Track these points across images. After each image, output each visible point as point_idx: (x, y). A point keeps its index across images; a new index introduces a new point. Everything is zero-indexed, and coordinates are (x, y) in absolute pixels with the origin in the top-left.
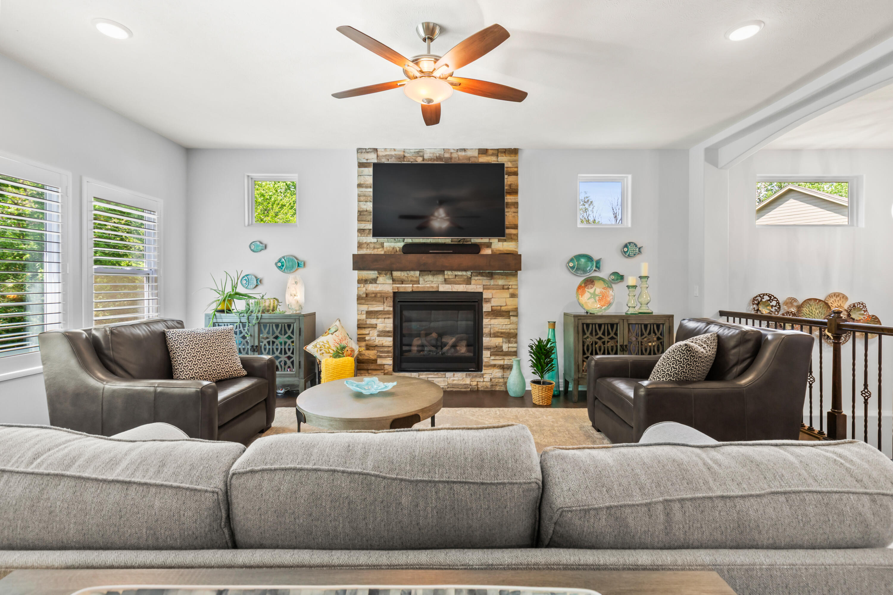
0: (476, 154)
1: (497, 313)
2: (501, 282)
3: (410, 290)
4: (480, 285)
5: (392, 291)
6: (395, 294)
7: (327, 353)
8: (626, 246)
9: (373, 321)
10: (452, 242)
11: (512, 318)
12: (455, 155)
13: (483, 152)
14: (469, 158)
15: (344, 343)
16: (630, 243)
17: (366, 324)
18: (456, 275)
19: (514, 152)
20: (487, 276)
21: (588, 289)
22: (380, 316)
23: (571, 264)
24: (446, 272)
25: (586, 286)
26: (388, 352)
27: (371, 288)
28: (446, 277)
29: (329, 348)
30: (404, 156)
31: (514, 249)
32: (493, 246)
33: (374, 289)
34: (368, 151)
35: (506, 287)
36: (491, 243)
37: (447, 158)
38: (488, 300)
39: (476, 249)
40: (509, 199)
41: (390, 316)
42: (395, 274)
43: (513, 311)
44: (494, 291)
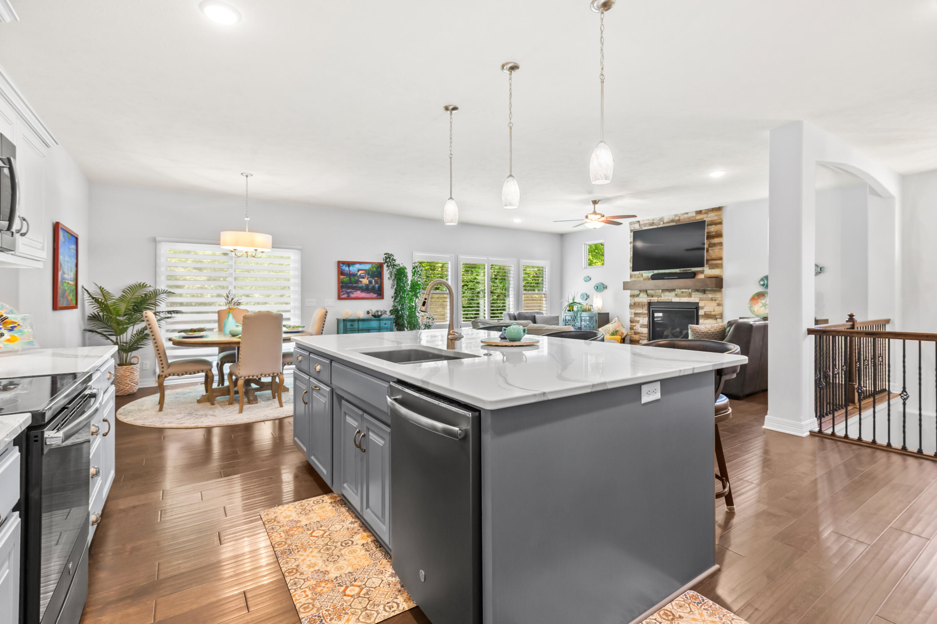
0: (694, 214)
2: (710, 296)
3: (656, 301)
4: (697, 298)
5: (647, 302)
6: (650, 304)
7: (607, 333)
9: (637, 319)
10: (680, 271)
11: (718, 319)
12: (682, 217)
13: (699, 212)
14: (689, 218)
15: (618, 329)
17: (634, 320)
18: (682, 292)
19: (719, 209)
20: (701, 292)
21: (761, 300)
22: (641, 316)
23: (762, 283)
24: (676, 290)
25: (759, 298)
27: (637, 300)
28: (676, 293)
29: (609, 330)
30: (653, 223)
31: (719, 274)
32: (705, 273)
34: (636, 224)
35: (714, 299)
36: (704, 271)
37: (677, 220)
38: (702, 308)
39: (694, 275)
40: (716, 240)
41: (646, 316)
42: (649, 292)
43: (718, 315)
44: (706, 302)
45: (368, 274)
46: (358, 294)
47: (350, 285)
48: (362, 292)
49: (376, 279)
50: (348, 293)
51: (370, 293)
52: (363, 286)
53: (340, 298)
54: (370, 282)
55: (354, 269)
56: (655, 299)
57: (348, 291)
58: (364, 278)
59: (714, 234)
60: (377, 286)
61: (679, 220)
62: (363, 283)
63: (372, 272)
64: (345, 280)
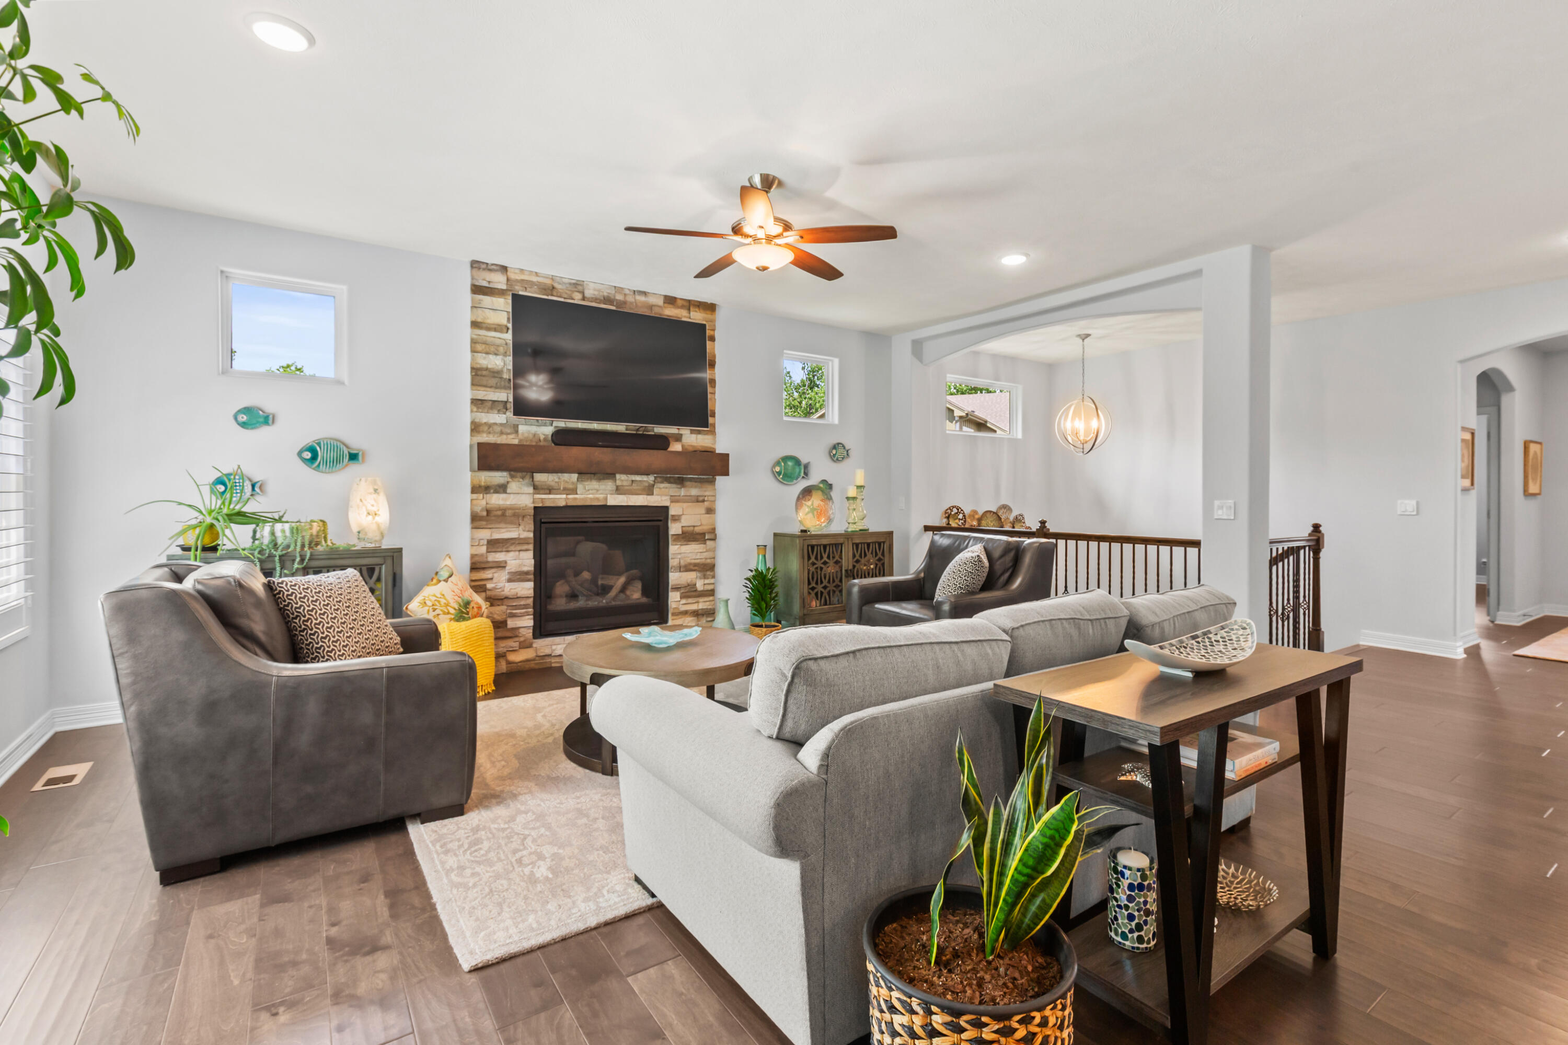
0: (660, 302)
1: (689, 536)
2: (694, 492)
3: (562, 504)
4: (666, 495)
5: (532, 505)
6: (538, 511)
7: (444, 613)
8: (834, 447)
9: (500, 557)
10: (627, 430)
11: (708, 542)
12: (630, 299)
13: (670, 300)
14: (651, 307)
15: (462, 597)
16: (838, 444)
17: (488, 562)
18: (632, 481)
19: (711, 308)
20: (676, 483)
21: (807, 501)
22: (512, 548)
23: (778, 469)
24: (618, 476)
25: (805, 498)
26: (526, 606)
27: (497, 500)
28: (618, 483)
29: (447, 605)
30: (553, 289)
31: (710, 445)
32: (684, 440)
33: (501, 502)
34: (489, 267)
35: (701, 499)
36: (681, 435)
37: (620, 300)
38: (677, 518)
39: (662, 442)
40: (704, 373)
41: (529, 546)
43: (709, 533)
44: (685, 505)
56: (558, 499)
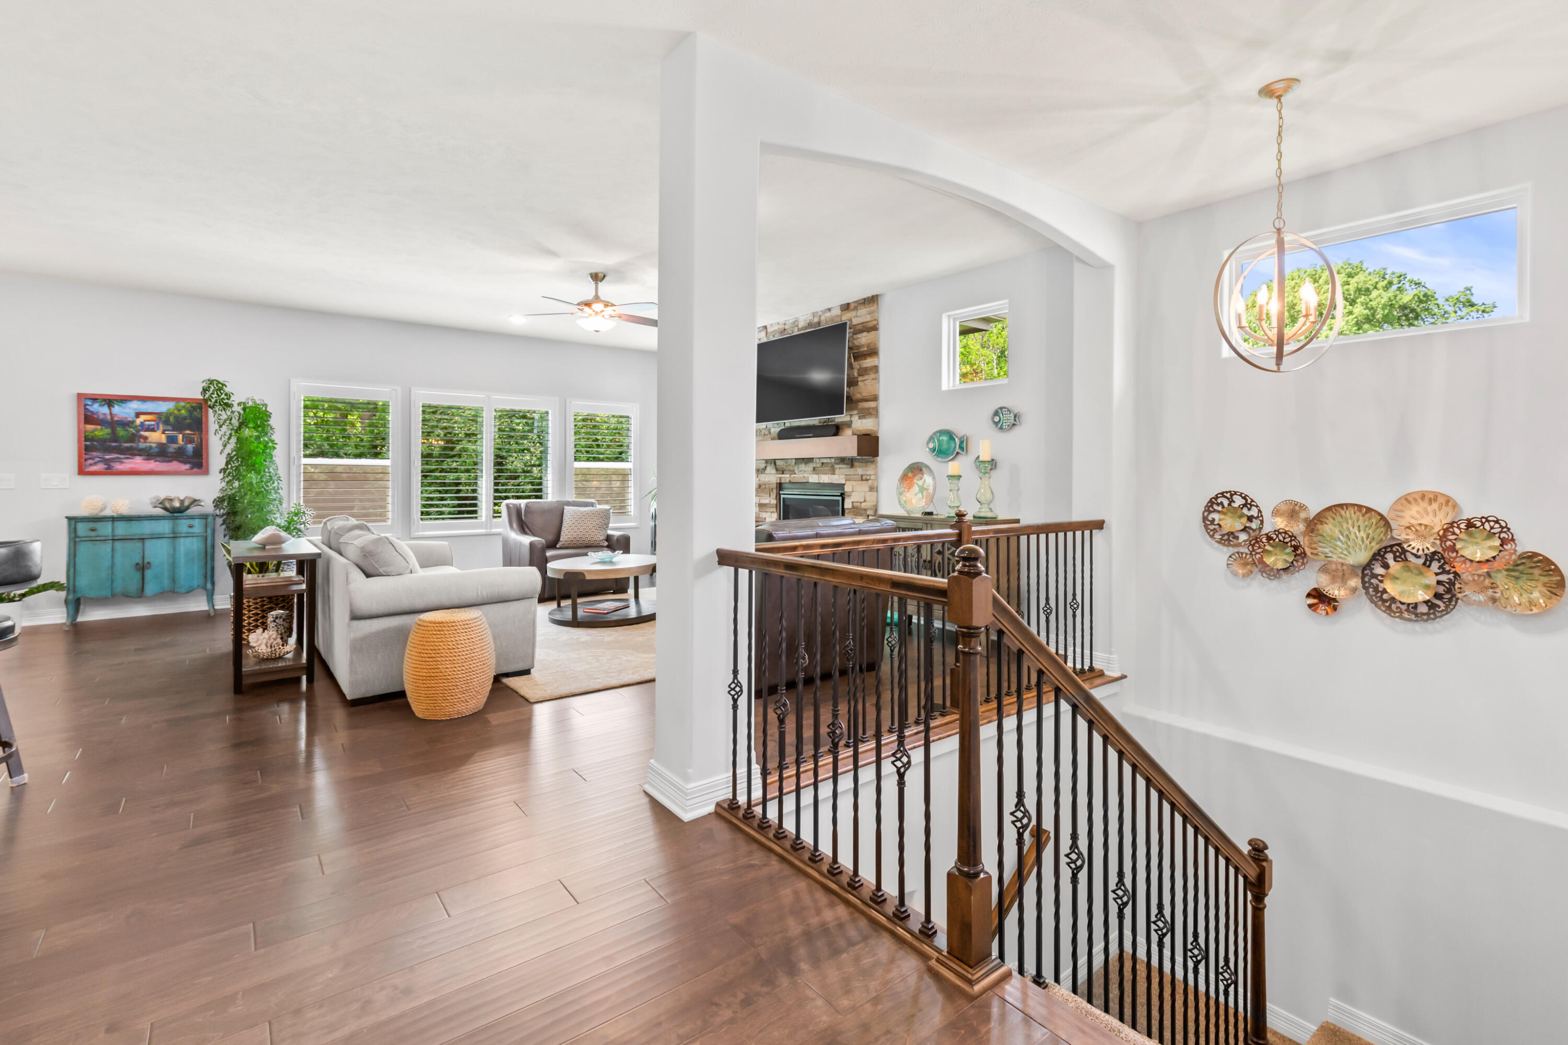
0: (838, 312)
1: (857, 512)
2: (862, 472)
3: (787, 481)
4: (843, 476)
5: (775, 482)
6: (779, 486)
8: (996, 413)
9: (763, 515)
10: (819, 423)
12: (822, 318)
13: (846, 307)
14: (833, 319)
16: (1001, 408)
18: (823, 463)
19: (873, 300)
20: (847, 464)
21: (917, 480)
22: (767, 510)
23: (931, 445)
24: (815, 460)
25: (915, 475)
27: (763, 479)
28: (815, 465)
30: (786, 330)
31: (872, 428)
32: (854, 425)
35: (864, 477)
36: (852, 421)
37: (816, 322)
38: (850, 495)
39: (839, 429)
40: (868, 362)
41: (774, 510)
42: (778, 463)
43: (871, 509)
44: (853, 483)
45: (166, 422)
46: (138, 462)
47: (114, 444)
48: (148, 459)
49: (188, 432)
50: (107, 462)
51: (170, 461)
52: (151, 447)
53: (82, 471)
54: (172, 440)
55: (122, 412)
56: (786, 477)
57: (107, 457)
58: (153, 430)
59: (866, 349)
60: (190, 447)
61: (819, 323)
62: (149, 440)
63: (176, 417)
64: (96, 433)
